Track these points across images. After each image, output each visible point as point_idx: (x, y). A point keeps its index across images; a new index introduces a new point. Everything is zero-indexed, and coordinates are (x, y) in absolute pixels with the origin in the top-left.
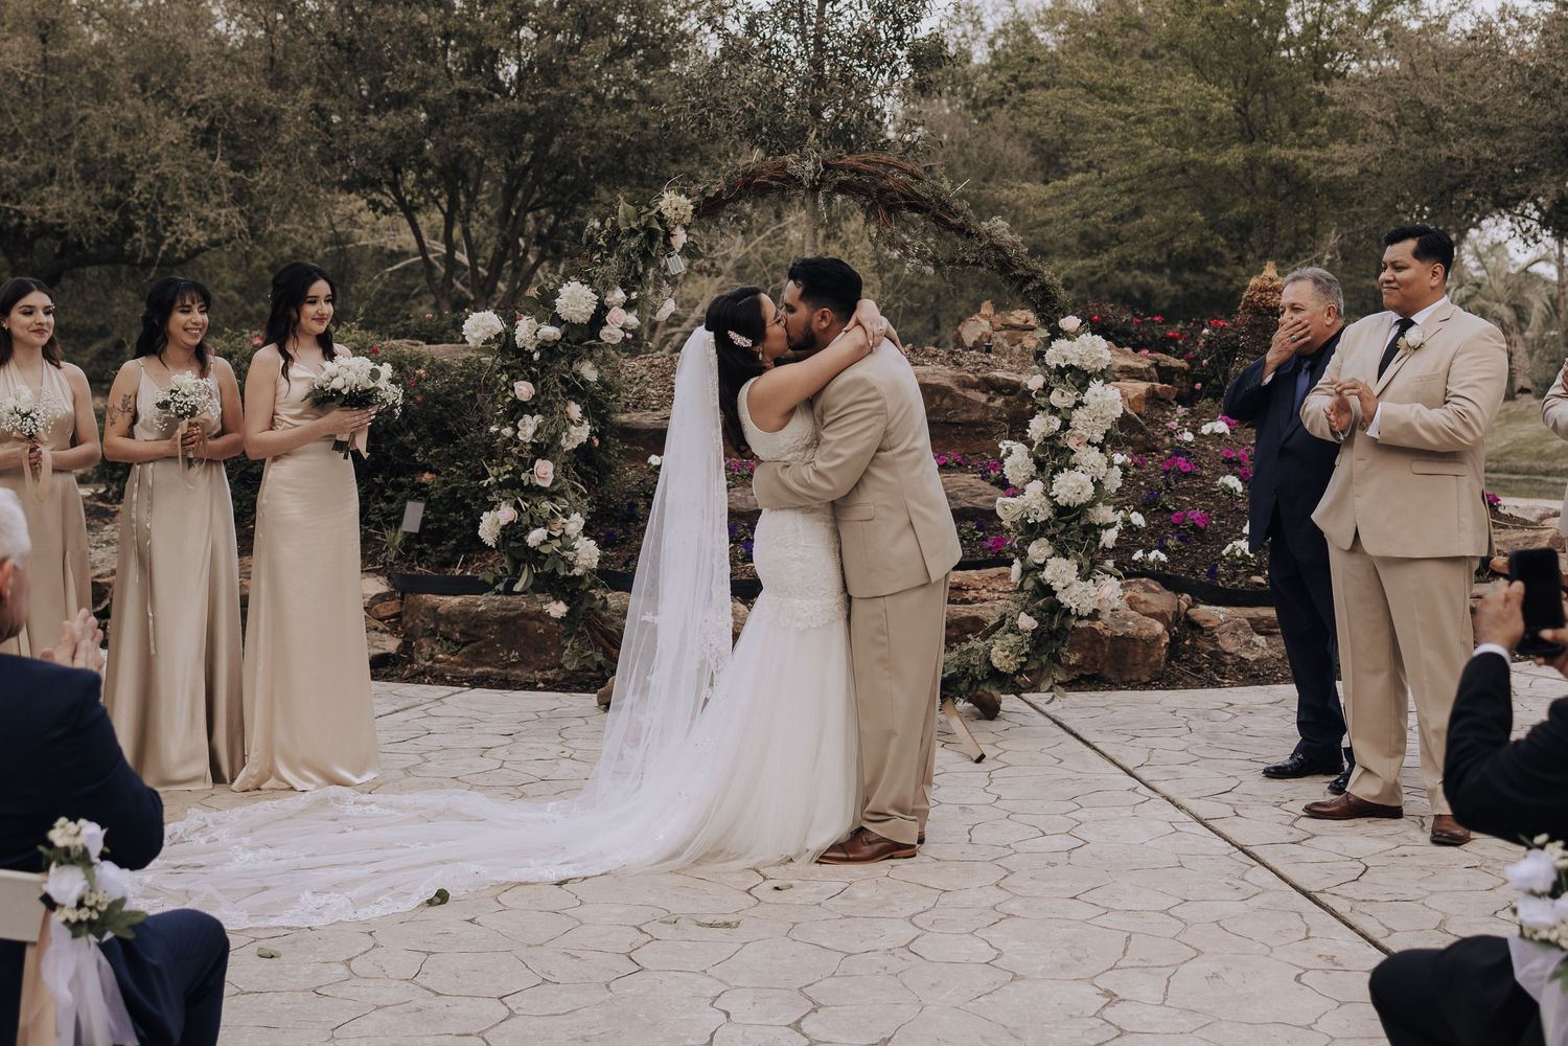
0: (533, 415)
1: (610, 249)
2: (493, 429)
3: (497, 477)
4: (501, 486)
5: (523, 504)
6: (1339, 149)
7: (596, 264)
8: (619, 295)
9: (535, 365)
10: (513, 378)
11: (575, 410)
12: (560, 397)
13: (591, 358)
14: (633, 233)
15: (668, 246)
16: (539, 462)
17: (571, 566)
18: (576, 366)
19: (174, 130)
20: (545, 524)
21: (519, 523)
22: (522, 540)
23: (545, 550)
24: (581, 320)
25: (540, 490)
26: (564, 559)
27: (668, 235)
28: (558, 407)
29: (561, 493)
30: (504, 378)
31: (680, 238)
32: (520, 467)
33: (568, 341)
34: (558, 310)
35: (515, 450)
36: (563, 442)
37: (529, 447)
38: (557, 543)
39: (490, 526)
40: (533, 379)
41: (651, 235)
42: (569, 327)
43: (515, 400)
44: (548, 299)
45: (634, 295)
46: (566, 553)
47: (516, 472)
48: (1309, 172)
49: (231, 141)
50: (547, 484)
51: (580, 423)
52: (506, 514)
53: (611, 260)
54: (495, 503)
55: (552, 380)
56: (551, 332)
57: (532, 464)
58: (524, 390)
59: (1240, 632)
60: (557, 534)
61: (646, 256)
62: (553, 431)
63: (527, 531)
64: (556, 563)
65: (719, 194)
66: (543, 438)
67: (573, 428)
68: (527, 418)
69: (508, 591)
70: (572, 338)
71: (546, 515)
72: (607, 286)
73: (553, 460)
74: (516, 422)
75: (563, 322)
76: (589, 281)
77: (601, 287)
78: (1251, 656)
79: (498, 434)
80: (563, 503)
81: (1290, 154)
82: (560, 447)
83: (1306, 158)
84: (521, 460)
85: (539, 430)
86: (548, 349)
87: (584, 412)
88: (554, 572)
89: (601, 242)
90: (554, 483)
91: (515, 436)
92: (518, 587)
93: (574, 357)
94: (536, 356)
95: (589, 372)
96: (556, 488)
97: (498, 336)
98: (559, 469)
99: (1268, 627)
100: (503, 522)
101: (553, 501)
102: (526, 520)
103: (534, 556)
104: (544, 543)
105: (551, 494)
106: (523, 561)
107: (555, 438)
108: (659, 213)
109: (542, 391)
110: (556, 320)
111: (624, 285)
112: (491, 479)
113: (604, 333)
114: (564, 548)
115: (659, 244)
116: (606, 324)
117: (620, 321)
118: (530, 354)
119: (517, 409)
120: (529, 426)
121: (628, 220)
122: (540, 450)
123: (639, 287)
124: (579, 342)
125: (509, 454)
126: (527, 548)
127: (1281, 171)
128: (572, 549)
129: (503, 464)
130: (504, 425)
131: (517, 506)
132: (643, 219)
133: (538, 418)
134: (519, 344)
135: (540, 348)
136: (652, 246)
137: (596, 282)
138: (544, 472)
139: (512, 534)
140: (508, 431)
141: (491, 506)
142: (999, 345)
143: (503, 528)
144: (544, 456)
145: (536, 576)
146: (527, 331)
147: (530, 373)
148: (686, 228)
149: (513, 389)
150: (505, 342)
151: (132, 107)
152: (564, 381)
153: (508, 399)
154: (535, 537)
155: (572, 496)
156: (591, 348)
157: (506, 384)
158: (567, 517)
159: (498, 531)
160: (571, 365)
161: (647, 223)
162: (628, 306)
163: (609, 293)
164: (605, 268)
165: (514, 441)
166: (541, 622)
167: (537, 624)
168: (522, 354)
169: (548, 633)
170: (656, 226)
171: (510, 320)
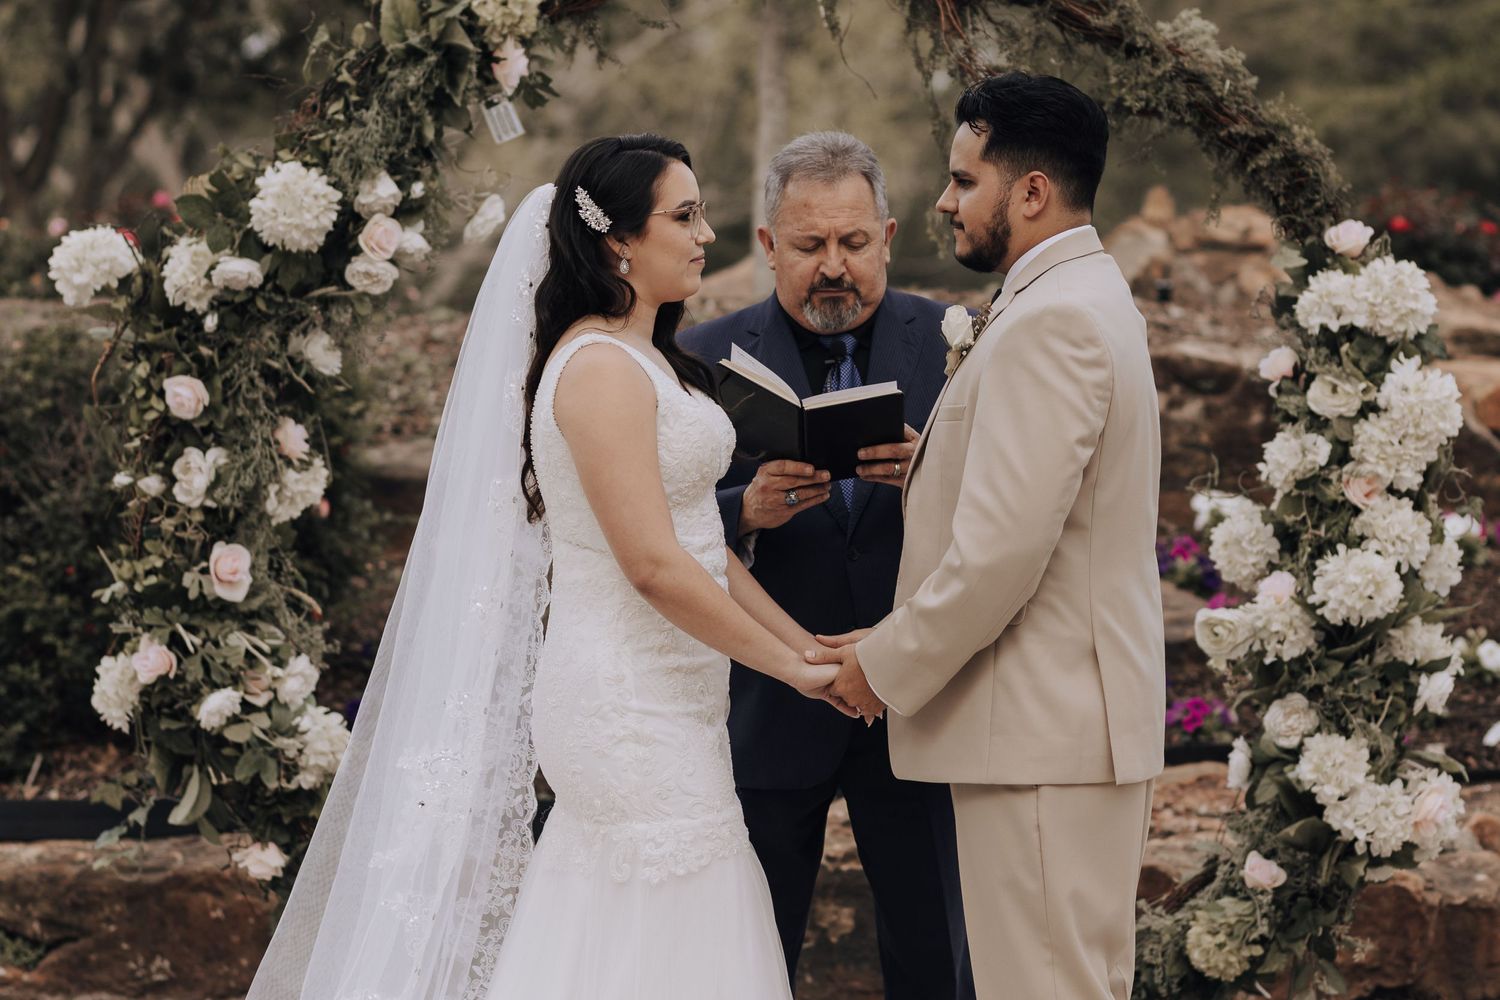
0: (204, 448)
1: (364, 92)
2: (121, 479)
3: (130, 583)
4: (140, 601)
5: (189, 639)
7: (334, 124)
8: (384, 190)
9: (207, 340)
10: (161, 369)
11: (293, 436)
12: (264, 409)
13: (328, 325)
14: (413, 55)
15: (487, 80)
16: (219, 549)
17: (291, 769)
18: (295, 342)
20: (236, 681)
21: (180, 678)
22: (185, 715)
23: (235, 734)
24: (305, 244)
25: (223, 610)
26: (276, 753)
27: (488, 58)
28: (258, 431)
29: (268, 614)
30: (143, 369)
31: (514, 66)
32: (180, 560)
33: (278, 290)
34: (255, 224)
35: (168, 524)
36: (271, 505)
37: (198, 517)
38: (261, 721)
39: (116, 690)
40: (204, 372)
41: (452, 59)
42: (277, 258)
43: (166, 418)
44: (232, 199)
45: (417, 189)
46: (280, 742)
47: (171, 571)
50: (237, 595)
51: (305, 465)
52: (150, 659)
53: (368, 115)
54: (126, 637)
55: (246, 374)
56: (243, 271)
57: (205, 553)
58: (185, 395)
60: (261, 701)
61: (441, 104)
62: (248, 482)
63: (196, 695)
64: (261, 765)
66: (226, 497)
67: (290, 476)
68: (192, 454)
69: (158, 827)
70: (288, 282)
71: (237, 661)
72: (358, 169)
73: (248, 543)
74: (170, 463)
75: (266, 249)
76: (322, 161)
77: (347, 175)
79: (131, 490)
80: (270, 637)
82: (264, 517)
84: (180, 544)
85: (218, 480)
86: (234, 306)
87: (315, 444)
88: (257, 781)
89: (345, 76)
90: (253, 592)
91: (168, 493)
92: (178, 816)
93: (293, 323)
94: (211, 323)
95: (321, 353)
96: (256, 604)
97: (125, 282)
98: (263, 562)
100: (147, 677)
101: (251, 630)
102: (195, 672)
103: (213, 747)
104: (234, 720)
105: (248, 619)
106: (190, 761)
107: (253, 497)
108: (468, 12)
109: (226, 394)
110: (251, 245)
111: (395, 168)
112: (118, 587)
113: (356, 271)
114: (276, 730)
115: (468, 80)
116: (357, 251)
117: (387, 246)
118: (196, 319)
119: (171, 436)
120: (196, 472)
121: (400, 28)
122: (222, 524)
123: (427, 171)
124: (301, 291)
125: (156, 533)
126: (196, 732)
128: (293, 732)
129: (140, 553)
130: (143, 470)
131: (175, 643)
132: (435, 26)
133: (217, 456)
134: (173, 297)
135: (217, 304)
136: (454, 84)
137: (337, 163)
138: (231, 569)
139: (165, 701)
140: (152, 484)
141: (118, 644)
143: (146, 692)
144: (229, 535)
145: (217, 791)
146: (190, 271)
147: (198, 359)
148: (526, 42)
149: (161, 394)
150: (141, 294)
152: (270, 375)
153: (151, 416)
154: (214, 708)
155: (290, 620)
156: (325, 303)
157: (145, 382)
158: (281, 663)
159: (134, 698)
160: (284, 341)
161: (443, 34)
162: (405, 212)
163: (364, 186)
164: (355, 131)
165: (166, 504)
166: (218, 894)
167: (209, 899)
168: (180, 318)
169: (233, 917)
170: (462, 40)
171: (153, 247)
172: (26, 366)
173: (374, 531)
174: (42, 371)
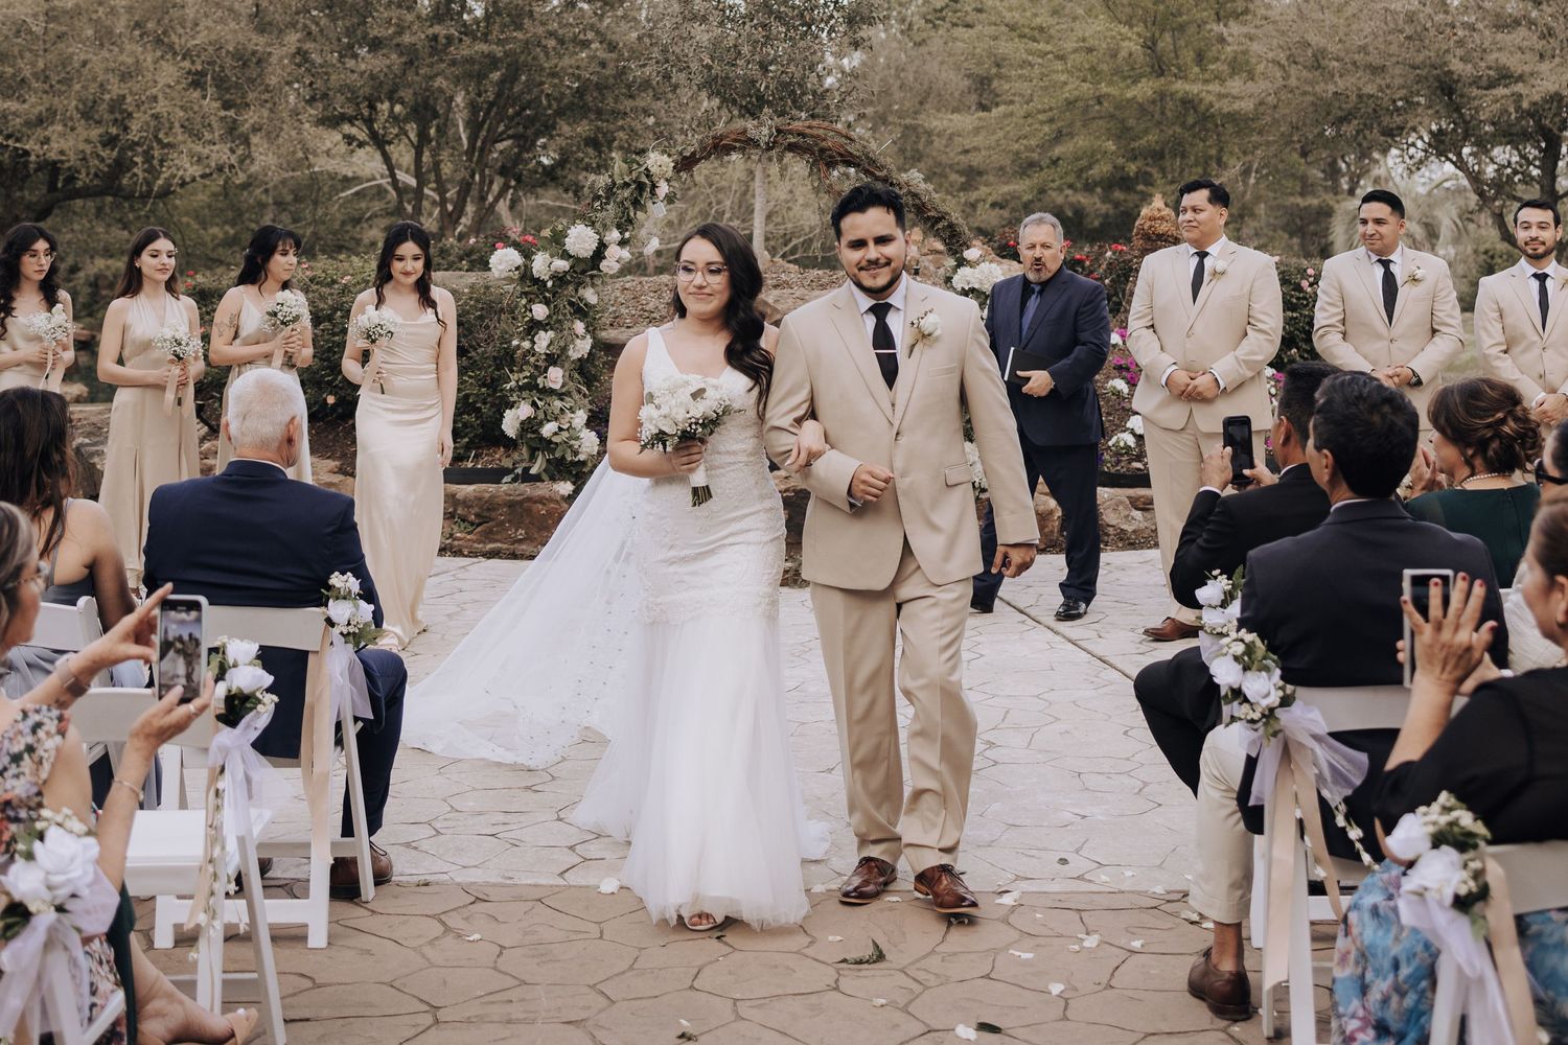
0: (546, 331)
1: (608, 198)
2: (515, 343)
3: (517, 382)
4: (521, 389)
5: (539, 403)
6: (1235, 85)
7: (597, 210)
8: (615, 235)
9: (548, 291)
10: (530, 301)
11: (579, 327)
12: (569, 316)
13: (593, 285)
14: (627, 185)
15: (653, 193)
16: (551, 369)
17: (576, 453)
18: (581, 291)
19: (170, 73)
20: (556, 419)
21: (535, 418)
22: (536, 432)
23: (556, 439)
24: (585, 255)
25: (552, 392)
26: (571, 447)
27: (654, 186)
28: (566, 325)
29: (568, 394)
30: (524, 301)
31: (663, 189)
32: (536, 373)
33: (575, 272)
34: (567, 247)
35: (532, 360)
36: (570, 353)
37: (543, 357)
38: (565, 435)
39: (511, 423)
40: (547, 302)
41: (641, 187)
42: (577, 260)
43: (532, 320)
44: (558, 239)
45: (627, 235)
46: (572, 442)
47: (533, 378)
48: (1211, 105)
49: (221, 83)
50: (557, 386)
51: (584, 338)
52: (524, 411)
53: (609, 207)
54: (515, 402)
55: (562, 303)
56: (562, 265)
57: (546, 371)
58: (540, 311)
59: (1121, 508)
60: (565, 427)
61: (636, 203)
62: (562, 344)
63: (541, 424)
64: (564, 451)
65: (693, 154)
66: (555, 350)
67: (578, 341)
68: (542, 333)
69: (527, 477)
70: (578, 269)
71: (557, 412)
72: (605, 226)
73: (562, 367)
74: (533, 336)
75: (571, 257)
76: (593, 224)
77: (600, 228)
78: (1129, 528)
79: (518, 347)
80: (569, 402)
81: (1194, 88)
82: (568, 357)
83: (1208, 92)
84: (536, 367)
85: (553, 343)
86: (560, 279)
87: (587, 329)
88: (563, 457)
89: (601, 193)
90: (563, 386)
91: (532, 347)
92: (533, 471)
93: (579, 284)
94: (550, 284)
95: (590, 295)
96: (564, 390)
97: (517, 268)
98: (567, 374)
99: (1144, 504)
100: (523, 417)
101: (562, 400)
102: (541, 415)
103: (548, 445)
104: (556, 434)
105: (561, 396)
106: (538, 449)
107: (564, 349)
108: (647, 169)
109: (556, 311)
110: (566, 255)
111: (619, 227)
112: (513, 383)
113: (603, 265)
114: (570, 438)
115: (646, 194)
116: (605, 258)
117: (616, 257)
118: (544, 283)
119: (534, 327)
120: (543, 340)
121: (622, 175)
122: (552, 360)
123: (630, 228)
124: (583, 272)
125: (528, 363)
126: (541, 439)
127: (1188, 103)
128: (577, 438)
129: (521, 370)
130: (523, 339)
131: (534, 404)
132: (634, 175)
133: (551, 334)
134: (536, 275)
135: (552, 277)
136: (641, 195)
137: (597, 225)
138: (555, 377)
139: (530, 426)
140: (526, 345)
141: (511, 406)
142: (925, 268)
143: (522, 423)
144: (554, 364)
145: (548, 461)
146: (542, 265)
147: (545, 297)
148: (668, 180)
149: (531, 311)
150: (525, 275)
151: (132, 51)
152: (571, 304)
153: (527, 319)
154: (548, 430)
155: (577, 396)
156: (592, 277)
157: (525, 306)
158: (573, 412)
159: (518, 425)
160: (577, 291)
161: (637, 178)
162: (623, 243)
163: (607, 233)
164: (604, 213)
165: (531, 352)
166: (544, 504)
167: (540, 506)
168: (537, 281)
169: (550, 513)
170: (644, 179)
171: (527, 255)
172: (471, 299)
173: (604, 363)
174: (477, 301)
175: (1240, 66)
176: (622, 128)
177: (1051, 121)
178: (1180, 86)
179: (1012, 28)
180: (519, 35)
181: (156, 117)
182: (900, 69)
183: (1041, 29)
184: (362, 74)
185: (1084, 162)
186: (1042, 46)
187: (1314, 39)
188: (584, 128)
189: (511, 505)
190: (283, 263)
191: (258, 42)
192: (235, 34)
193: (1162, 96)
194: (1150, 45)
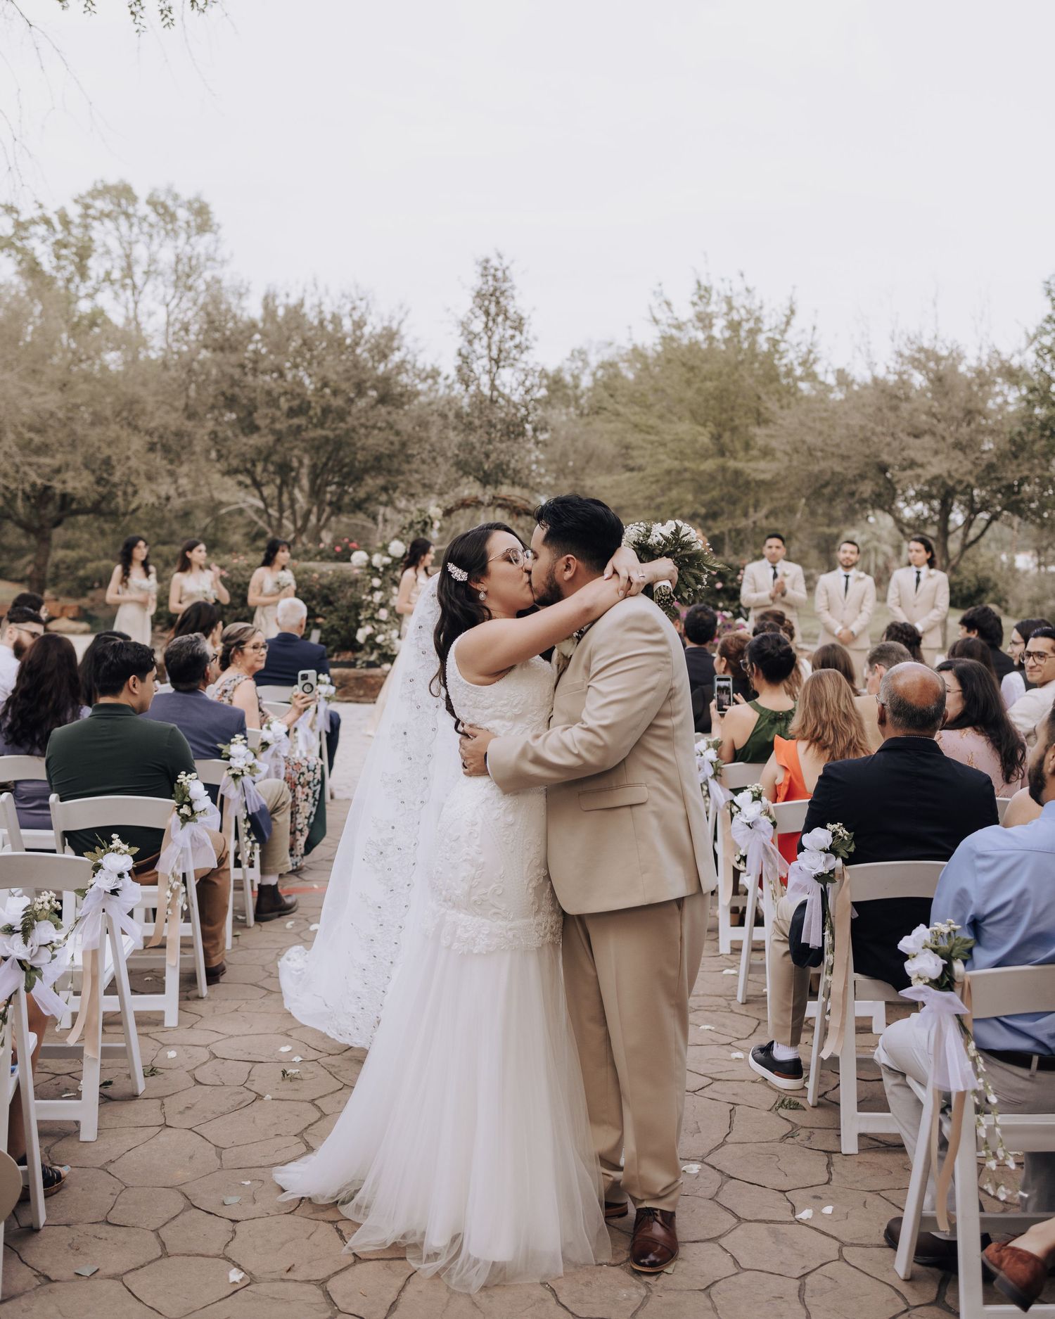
0: (379, 592)
2: (364, 597)
3: (365, 615)
4: (367, 619)
5: (375, 626)
6: (762, 464)
9: (380, 573)
10: (372, 577)
12: (390, 585)
14: (419, 522)
15: (432, 527)
16: (381, 610)
20: (383, 634)
21: (373, 633)
22: (373, 640)
23: (384, 644)
25: (381, 621)
26: (389, 646)
27: (432, 523)
28: (389, 589)
30: (369, 577)
31: (437, 525)
32: (374, 612)
34: (390, 552)
35: (372, 605)
37: (378, 604)
38: (387, 641)
39: (361, 636)
40: (380, 578)
41: (426, 523)
42: (394, 559)
43: (372, 586)
44: (386, 548)
47: (373, 614)
50: (384, 619)
52: (368, 629)
54: (364, 625)
55: (387, 578)
56: (387, 560)
57: (379, 611)
58: (376, 582)
60: (387, 638)
62: (386, 598)
63: (376, 636)
64: (386, 648)
65: (452, 508)
66: (384, 601)
68: (377, 593)
70: (395, 563)
71: (384, 631)
73: (386, 609)
74: (373, 594)
75: (392, 556)
76: (403, 541)
79: (366, 599)
80: (389, 626)
84: (374, 609)
85: (382, 598)
86: (386, 567)
88: (385, 651)
89: (406, 526)
90: (386, 619)
91: (372, 600)
92: (372, 659)
93: (395, 570)
94: (381, 569)
96: (387, 621)
97: (365, 561)
98: (388, 613)
100: (367, 633)
101: (386, 625)
102: (376, 632)
103: (379, 646)
104: (383, 641)
105: (386, 623)
106: (375, 648)
107: (388, 601)
108: (429, 515)
109: (384, 582)
110: (389, 556)
112: (363, 616)
115: (429, 527)
118: (378, 569)
119: (373, 590)
120: (378, 596)
121: (416, 517)
122: (382, 605)
125: (370, 607)
126: (376, 643)
128: (393, 644)
129: (367, 610)
130: (368, 595)
131: (372, 626)
132: (423, 517)
133: (381, 593)
134: (374, 565)
135: (382, 566)
136: (426, 528)
138: (383, 614)
139: (371, 638)
140: (369, 598)
141: (361, 627)
143: (367, 635)
144: (382, 608)
145: (379, 654)
146: (378, 560)
147: (378, 576)
148: (439, 520)
149: (372, 582)
150: (369, 565)
152: (391, 579)
153: (370, 586)
154: (379, 639)
157: (369, 580)
159: (365, 636)
161: (424, 519)
165: (372, 602)
167: (374, 679)
168: (376, 569)
170: (428, 520)
171: (370, 554)
175: (767, 453)
176: (402, 481)
177: (658, 481)
178: (732, 464)
179: (636, 426)
180: (342, 425)
181: (129, 468)
182: (574, 440)
183: (652, 427)
184: (251, 446)
185: (676, 506)
186: (653, 438)
187: (809, 439)
188: (381, 481)
189: (357, 679)
190: (283, 556)
191: (189, 425)
192: (174, 420)
193: (723, 469)
194: (717, 438)
